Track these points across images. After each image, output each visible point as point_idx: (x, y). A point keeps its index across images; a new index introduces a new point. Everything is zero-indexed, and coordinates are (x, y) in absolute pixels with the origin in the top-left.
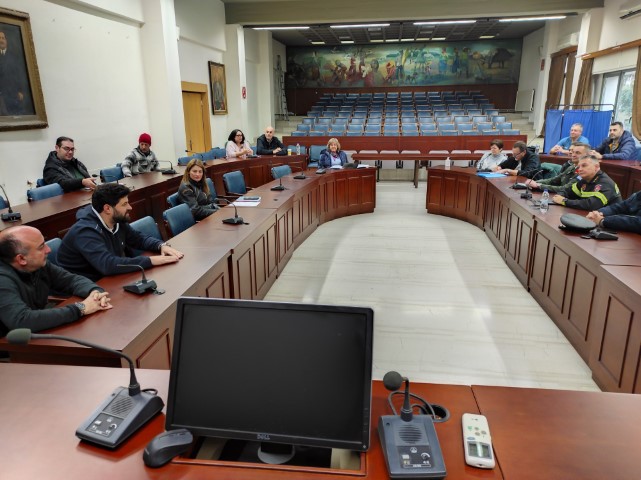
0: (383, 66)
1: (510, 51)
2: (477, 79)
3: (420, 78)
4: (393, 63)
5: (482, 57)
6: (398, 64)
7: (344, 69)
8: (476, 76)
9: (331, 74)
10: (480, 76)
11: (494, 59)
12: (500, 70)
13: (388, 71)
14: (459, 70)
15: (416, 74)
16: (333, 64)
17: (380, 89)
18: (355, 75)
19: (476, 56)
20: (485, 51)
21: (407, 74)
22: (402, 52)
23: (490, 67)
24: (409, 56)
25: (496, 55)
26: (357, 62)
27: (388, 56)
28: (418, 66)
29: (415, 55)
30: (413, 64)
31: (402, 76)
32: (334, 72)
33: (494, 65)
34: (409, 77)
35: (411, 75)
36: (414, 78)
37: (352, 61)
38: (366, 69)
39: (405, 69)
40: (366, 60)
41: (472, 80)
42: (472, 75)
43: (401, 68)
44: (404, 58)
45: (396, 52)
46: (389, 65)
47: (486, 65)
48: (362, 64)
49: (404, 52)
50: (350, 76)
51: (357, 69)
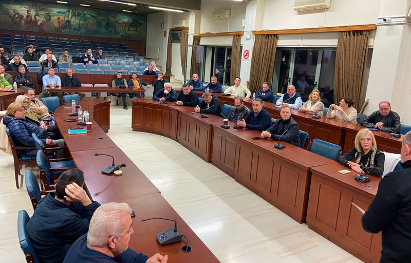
0: (54, 19)
1: (140, 21)
2: (122, 36)
3: (83, 31)
4: (62, 17)
5: (124, 23)
6: (66, 19)
7: (21, 17)
8: (121, 34)
9: (10, 20)
10: (123, 34)
11: (131, 25)
12: (135, 32)
13: (59, 22)
14: (110, 29)
16: (12, 12)
17: (53, 35)
18: (31, 22)
19: (120, 21)
20: (126, 20)
21: (73, 27)
23: (129, 30)
25: (132, 22)
26: (33, 13)
27: (58, 12)
28: (81, 22)
29: (79, 15)
30: (78, 21)
32: (13, 18)
33: (132, 29)
34: (75, 29)
35: (77, 28)
36: (78, 30)
37: (28, 12)
38: (41, 20)
40: (39, 12)
41: (119, 36)
42: (119, 33)
43: (69, 22)
44: (70, 16)
46: (59, 18)
47: (127, 28)
48: (37, 15)
50: (26, 22)
51: (33, 18)
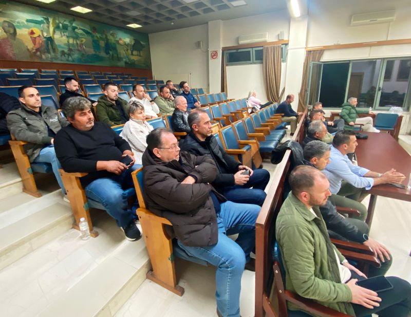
0: (22, 32)
1: (142, 43)
3: (76, 56)
6: (45, 35)
10: (127, 61)
11: (134, 47)
12: (138, 58)
15: (70, 50)
19: (121, 42)
20: (127, 39)
22: (47, 19)
23: (132, 54)
24: (57, 27)
25: (134, 44)
27: (28, 21)
28: (71, 41)
30: (64, 38)
31: (54, 50)
33: (135, 53)
34: (63, 53)
35: (66, 51)
39: (56, 43)
43: (50, 40)
45: (39, 18)
49: (51, 20)
